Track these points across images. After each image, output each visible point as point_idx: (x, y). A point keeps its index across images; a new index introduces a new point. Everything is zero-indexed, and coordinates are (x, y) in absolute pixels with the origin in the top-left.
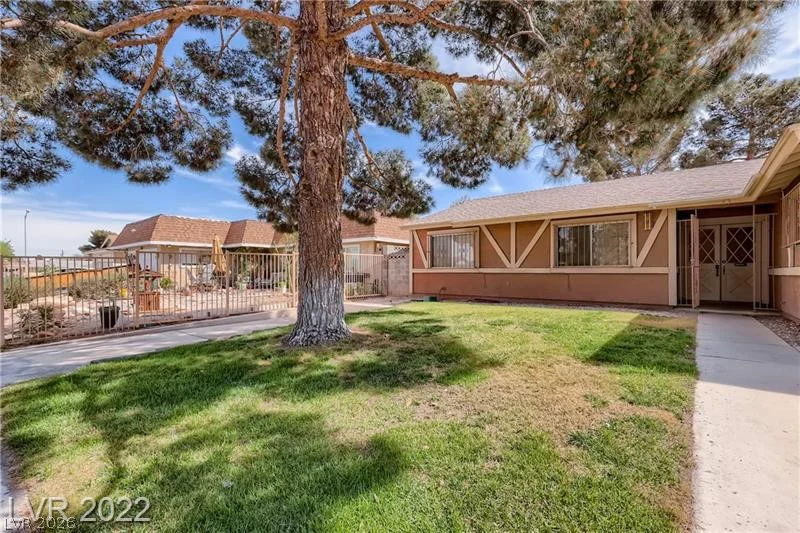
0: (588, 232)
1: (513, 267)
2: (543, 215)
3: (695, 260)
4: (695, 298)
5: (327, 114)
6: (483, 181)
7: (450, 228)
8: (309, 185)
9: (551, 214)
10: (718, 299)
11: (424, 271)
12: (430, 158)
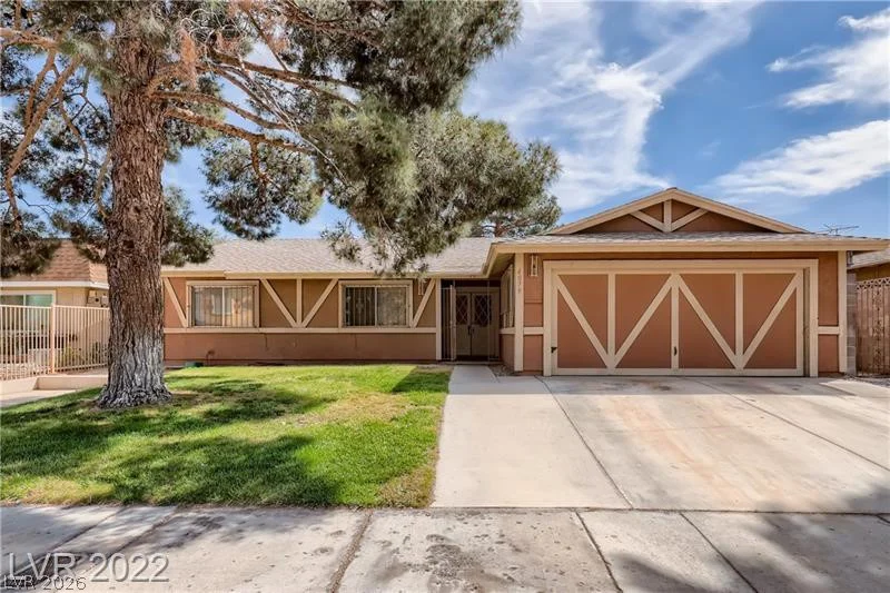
0: (373, 293)
1: (299, 327)
2: (331, 274)
3: (453, 322)
4: (454, 352)
5: (150, 172)
6: (272, 235)
7: (224, 279)
8: (131, 242)
9: (339, 274)
10: (469, 354)
11: (183, 331)
12: (215, 203)
